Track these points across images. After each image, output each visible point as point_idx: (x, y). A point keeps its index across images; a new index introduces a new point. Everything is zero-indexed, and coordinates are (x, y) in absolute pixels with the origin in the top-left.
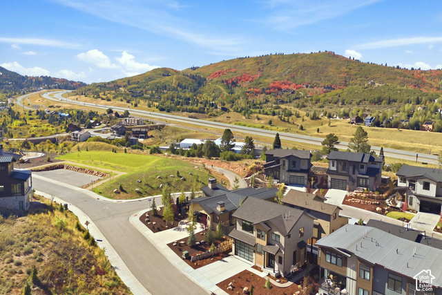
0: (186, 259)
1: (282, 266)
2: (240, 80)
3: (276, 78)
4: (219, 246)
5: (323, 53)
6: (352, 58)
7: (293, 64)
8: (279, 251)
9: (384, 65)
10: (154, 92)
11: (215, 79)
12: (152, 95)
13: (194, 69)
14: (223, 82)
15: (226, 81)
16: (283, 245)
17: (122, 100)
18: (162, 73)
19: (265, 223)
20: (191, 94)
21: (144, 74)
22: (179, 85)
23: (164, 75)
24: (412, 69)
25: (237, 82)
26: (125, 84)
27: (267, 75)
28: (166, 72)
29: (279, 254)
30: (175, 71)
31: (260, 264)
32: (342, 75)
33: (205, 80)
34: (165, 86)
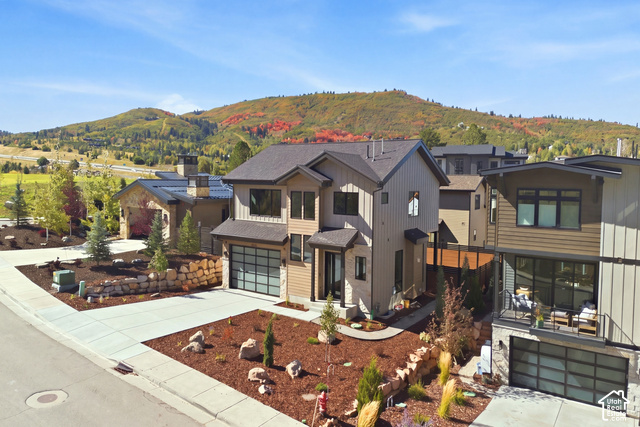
0: (62, 291)
1: (367, 285)
2: (271, 127)
3: (325, 126)
4: (184, 269)
5: (391, 93)
6: (430, 101)
7: (350, 106)
8: (356, 240)
9: (474, 110)
10: (129, 140)
11: (233, 126)
12: (127, 145)
13: (198, 113)
14: (244, 129)
15: (249, 129)
16: (368, 220)
17: (70, 151)
18: (145, 115)
19: (313, 168)
20: (191, 144)
21: (115, 117)
22: (173, 132)
23: (147, 119)
24: (511, 116)
25: (265, 131)
26: (80, 131)
27: (311, 121)
28: (152, 114)
29: (357, 251)
30: (167, 113)
31: (301, 293)
32: (418, 122)
33: (216, 126)
34: (149, 133)
